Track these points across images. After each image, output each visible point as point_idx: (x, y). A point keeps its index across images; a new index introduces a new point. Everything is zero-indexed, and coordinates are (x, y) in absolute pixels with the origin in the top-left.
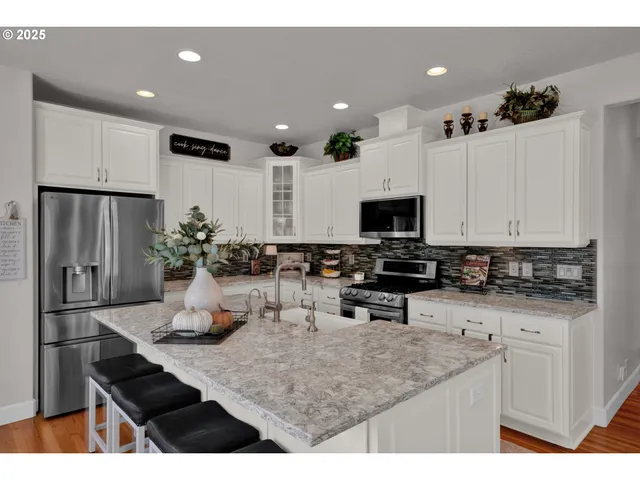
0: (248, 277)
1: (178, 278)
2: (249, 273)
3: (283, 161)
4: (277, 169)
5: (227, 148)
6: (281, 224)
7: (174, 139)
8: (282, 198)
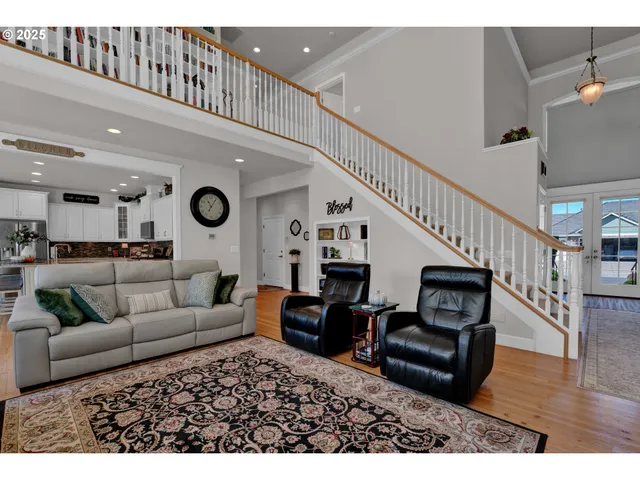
2: (112, 256)
3: (123, 204)
4: (120, 208)
5: (97, 198)
6: (122, 233)
7: (65, 195)
8: (122, 221)
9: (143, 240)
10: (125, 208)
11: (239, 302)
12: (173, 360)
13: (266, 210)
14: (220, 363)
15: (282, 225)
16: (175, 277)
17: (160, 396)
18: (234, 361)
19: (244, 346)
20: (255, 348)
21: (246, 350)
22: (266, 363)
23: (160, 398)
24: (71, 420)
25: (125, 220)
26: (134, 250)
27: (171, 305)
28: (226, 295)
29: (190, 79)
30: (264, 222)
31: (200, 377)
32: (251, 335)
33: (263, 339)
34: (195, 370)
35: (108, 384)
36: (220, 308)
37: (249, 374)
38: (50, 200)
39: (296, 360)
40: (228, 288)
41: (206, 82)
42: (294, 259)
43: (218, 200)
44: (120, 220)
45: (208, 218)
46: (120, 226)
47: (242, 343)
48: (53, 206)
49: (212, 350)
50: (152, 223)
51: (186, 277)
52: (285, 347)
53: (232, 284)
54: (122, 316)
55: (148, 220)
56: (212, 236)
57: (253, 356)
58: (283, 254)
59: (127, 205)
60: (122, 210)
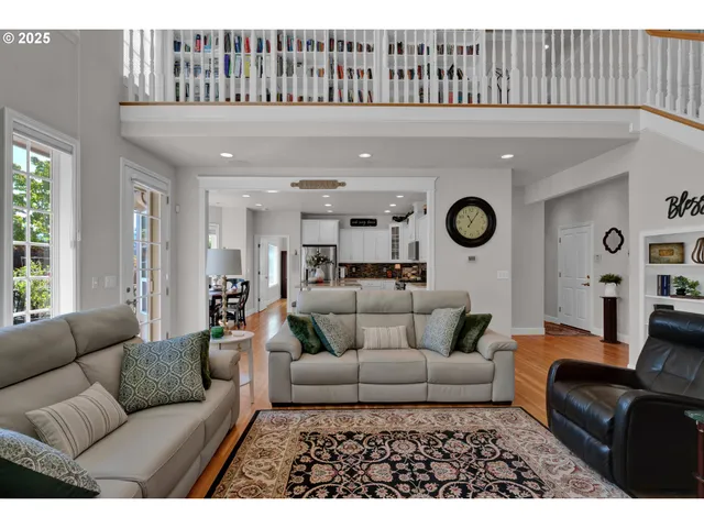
1: (353, 277)
2: (387, 277)
3: (396, 224)
4: (393, 229)
5: (375, 220)
6: (395, 254)
7: (352, 220)
8: (395, 242)
9: (411, 261)
10: (398, 228)
11: (487, 354)
12: (397, 412)
13: (563, 217)
14: (445, 436)
15: (591, 237)
16: (416, 309)
17: (361, 459)
18: (464, 440)
19: (488, 419)
20: (503, 428)
21: (489, 426)
22: (508, 462)
23: (360, 460)
24: (283, 453)
25: (397, 241)
26: (406, 270)
27: (404, 343)
28: (471, 341)
29: (446, 72)
30: (560, 234)
31: (412, 448)
32: (507, 404)
33: (521, 416)
34: (413, 436)
35: (329, 422)
36: (461, 359)
37: (474, 471)
38: (341, 226)
39: (562, 473)
40: (474, 333)
41: (464, 70)
42: (610, 290)
43: (481, 212)
44: (393, 241)
45: (468, 236)
46: (393, 246)
47: (488, 413)
48: (344, 232)
49: (444, 412)
50: (417, 243)
51: (427, 312)
52: (552, 440)
53: (480, 327)
54: (356, 349)
55: (413, 240)
56: (472, 259)
57: (494, 441)
58: (591, 281)
59: (399, 225)
60: (395, 231)
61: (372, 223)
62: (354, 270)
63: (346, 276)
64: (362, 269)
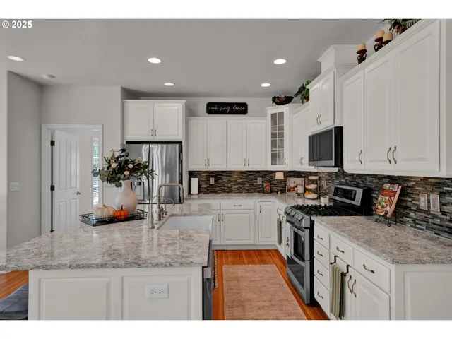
0: (262, 194)
1: (211, 192)
2: (263, 191)
3: (278, 109)
4: (273, 116)
5: (245, 105)
6: (277, 156)
7: (210, 105)
8: (277, 137)
9: (312, 169)
10: (281, 114)
25: (282, 135)
26: (292, 182)
38: (190, 113)
44: (274, 135)
46: (274, 144)
48: (194, 121)
50: (339, 131)
59: (283, 108)
60: (277, 119)
61: (240, 109)
62: (212, 181)
63: (200, 191)
64: (225, 179)
